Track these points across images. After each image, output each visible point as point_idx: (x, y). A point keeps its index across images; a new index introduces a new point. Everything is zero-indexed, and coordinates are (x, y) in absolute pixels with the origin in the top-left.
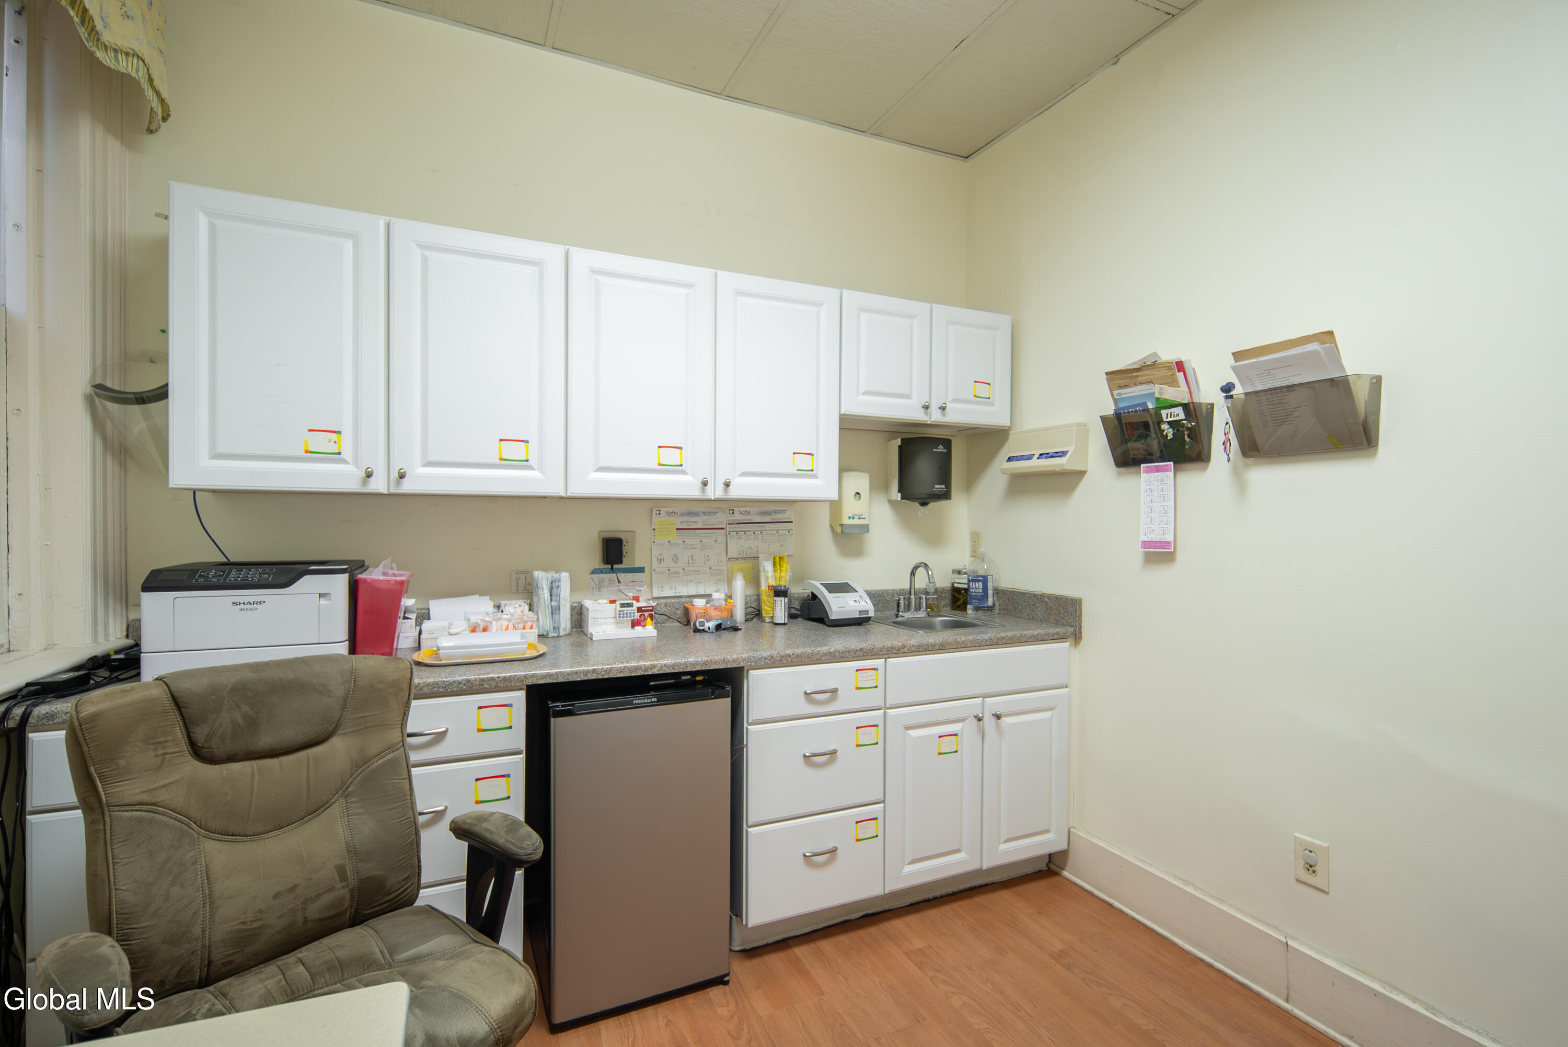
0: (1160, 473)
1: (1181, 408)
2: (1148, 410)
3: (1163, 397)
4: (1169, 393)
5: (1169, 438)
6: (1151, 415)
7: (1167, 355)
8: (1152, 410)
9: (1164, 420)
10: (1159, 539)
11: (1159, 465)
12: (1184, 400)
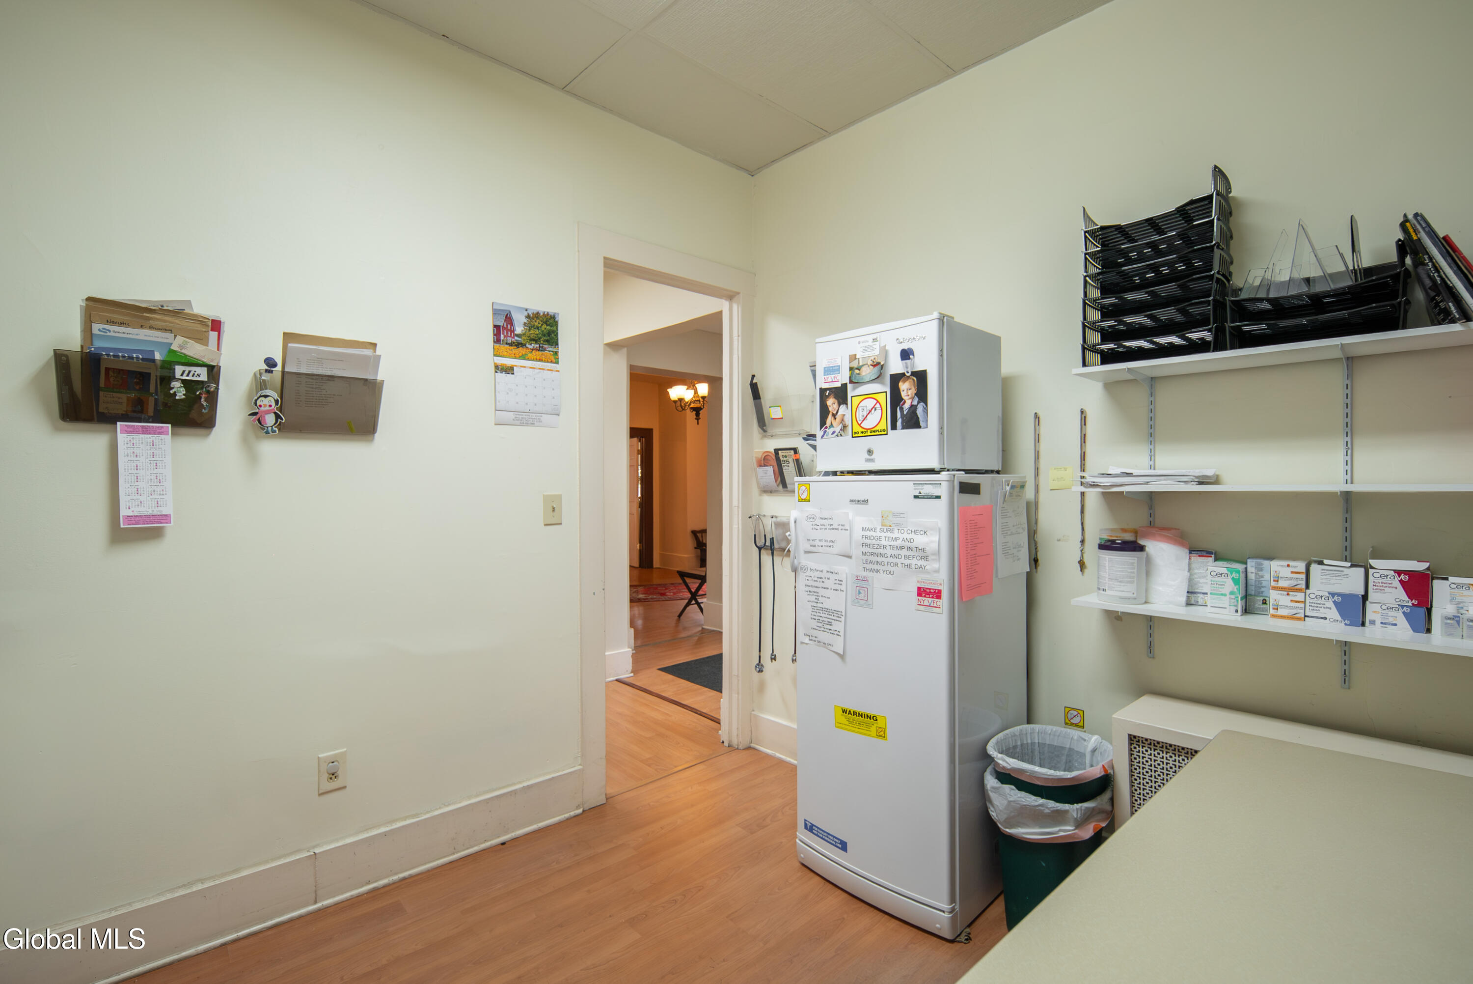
0: (149, 436)
1: (205, 369)
2: (153, 361)
3: (183, 351)
4: (194, 350)
5: (177, 398)
6: (156, 365)
7: (202, 308)
8: (159, 361)
9: (177, 377)
10: (151, 512)
11: (149, 426)
12: (212, 361)
